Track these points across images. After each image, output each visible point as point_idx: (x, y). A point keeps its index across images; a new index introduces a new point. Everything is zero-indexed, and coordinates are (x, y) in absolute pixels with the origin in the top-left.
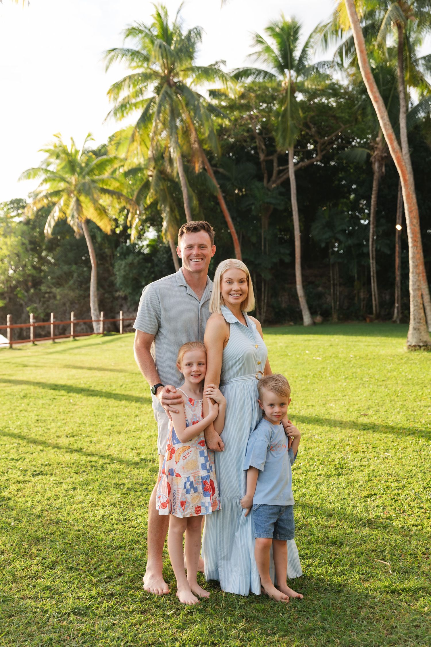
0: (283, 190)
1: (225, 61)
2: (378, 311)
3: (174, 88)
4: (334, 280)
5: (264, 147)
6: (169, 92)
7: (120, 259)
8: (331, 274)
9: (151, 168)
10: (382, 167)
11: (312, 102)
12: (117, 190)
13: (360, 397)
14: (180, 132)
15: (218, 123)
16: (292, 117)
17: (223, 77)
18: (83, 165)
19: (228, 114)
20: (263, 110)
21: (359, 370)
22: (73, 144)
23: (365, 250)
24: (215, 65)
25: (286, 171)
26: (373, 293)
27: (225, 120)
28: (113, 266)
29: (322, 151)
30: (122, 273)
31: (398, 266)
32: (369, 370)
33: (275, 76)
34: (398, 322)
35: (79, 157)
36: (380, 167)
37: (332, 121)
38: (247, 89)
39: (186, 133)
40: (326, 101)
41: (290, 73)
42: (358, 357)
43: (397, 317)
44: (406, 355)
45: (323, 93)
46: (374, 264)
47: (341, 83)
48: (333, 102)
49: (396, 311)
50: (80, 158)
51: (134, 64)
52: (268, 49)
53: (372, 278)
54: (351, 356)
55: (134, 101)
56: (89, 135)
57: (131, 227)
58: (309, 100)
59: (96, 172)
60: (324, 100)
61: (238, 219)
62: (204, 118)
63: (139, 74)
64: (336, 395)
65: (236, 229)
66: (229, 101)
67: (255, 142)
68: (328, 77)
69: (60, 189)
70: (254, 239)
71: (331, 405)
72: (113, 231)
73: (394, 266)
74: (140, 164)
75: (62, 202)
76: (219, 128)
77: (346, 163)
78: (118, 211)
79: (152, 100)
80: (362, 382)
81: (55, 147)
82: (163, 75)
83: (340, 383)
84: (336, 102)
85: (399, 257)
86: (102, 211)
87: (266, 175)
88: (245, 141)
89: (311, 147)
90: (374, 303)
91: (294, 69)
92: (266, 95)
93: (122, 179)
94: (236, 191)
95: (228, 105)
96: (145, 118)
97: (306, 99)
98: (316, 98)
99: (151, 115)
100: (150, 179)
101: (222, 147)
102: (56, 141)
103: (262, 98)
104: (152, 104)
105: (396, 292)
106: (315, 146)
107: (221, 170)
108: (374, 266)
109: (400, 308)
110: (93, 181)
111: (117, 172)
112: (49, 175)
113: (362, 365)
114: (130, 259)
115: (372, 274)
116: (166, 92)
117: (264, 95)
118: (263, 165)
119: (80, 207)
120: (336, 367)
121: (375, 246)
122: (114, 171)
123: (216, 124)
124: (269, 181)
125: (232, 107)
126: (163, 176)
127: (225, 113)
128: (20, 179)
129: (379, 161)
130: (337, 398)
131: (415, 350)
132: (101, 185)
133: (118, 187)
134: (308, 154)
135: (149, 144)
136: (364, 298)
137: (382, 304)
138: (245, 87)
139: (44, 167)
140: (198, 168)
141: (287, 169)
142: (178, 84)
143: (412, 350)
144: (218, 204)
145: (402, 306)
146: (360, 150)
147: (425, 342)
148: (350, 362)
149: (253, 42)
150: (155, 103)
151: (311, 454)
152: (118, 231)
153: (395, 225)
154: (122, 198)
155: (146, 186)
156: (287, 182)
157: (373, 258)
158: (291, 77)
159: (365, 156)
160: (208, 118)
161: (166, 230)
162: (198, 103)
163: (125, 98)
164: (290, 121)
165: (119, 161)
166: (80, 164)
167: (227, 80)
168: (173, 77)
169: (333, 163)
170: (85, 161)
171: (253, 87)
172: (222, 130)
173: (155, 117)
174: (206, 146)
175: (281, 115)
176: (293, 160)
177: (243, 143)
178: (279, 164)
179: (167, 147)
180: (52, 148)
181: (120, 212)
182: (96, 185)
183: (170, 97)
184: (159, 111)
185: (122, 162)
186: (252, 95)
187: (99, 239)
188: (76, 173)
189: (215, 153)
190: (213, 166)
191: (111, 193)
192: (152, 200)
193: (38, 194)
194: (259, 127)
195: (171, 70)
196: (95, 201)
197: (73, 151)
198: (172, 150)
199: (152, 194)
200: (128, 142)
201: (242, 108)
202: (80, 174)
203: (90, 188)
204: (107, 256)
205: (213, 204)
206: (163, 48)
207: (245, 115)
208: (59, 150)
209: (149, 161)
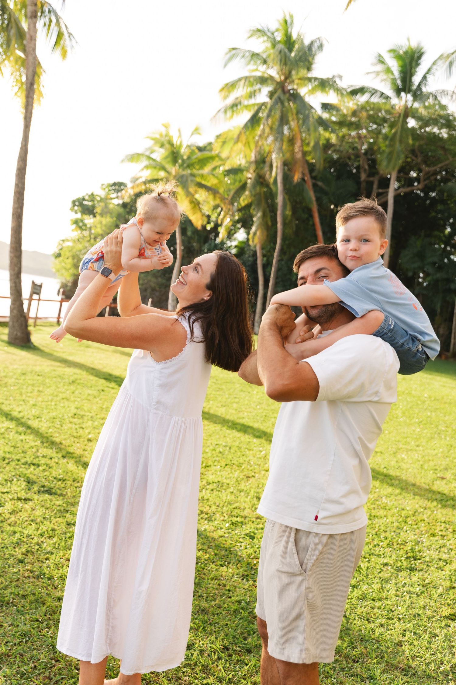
2: (455, 350)
3: (287, 95)
5: (367, 167)
6: (282, 98)
9: (252, 171)
11: (423, 131)
12: (214, 187)
13: (436, 451)
14: (285, 139)
15: (325, 137)
16: (401, 142)
17: (339, 91)
18: (185, 157)
19: (336, 130)
20: (372, 131)
21: (433, 414)
22: (180, 136)
24: (331, 79)
25: (385, 195)
27: (332, 135)
29: (425, 180)
32: (445, 416)
33: (391, 98)
35: (182, 150)
37: (441, 152)
38: (360, 107)
39: (291, 141)
40: (438, 132)
41: (406, 97)
42: (433, 398)
45: (435, 122)
48: (444, 133)
50: (184, 151)
51: (250, 67)
52: (389, 70)
54: (426, 395)
55: (246, 102)
56: (197, 129)
57: (221, 225)
58: (421, 128)
59: (197, 167)
60: (436, 130)
62: (312, 128)
63: (256, 77)
66: (339, 117)
67: (359, 161)
68: (444, 107)
69: (160, 178)
72: (204, 227)
74: (240, 165)
76: (324, 141)
77: (447, 196)
78: (212, 208)
79: (263, 104)
81: (161, 135)
82: (278, 80)
83: (413, 428)
84: (448, 133)
86: (196, 205)
88: (349, 158)
89: (413, 174)
90: (452, 341)
91: (411, 93)
92: (378, 116)
93: (222, 177)
94: (332, 207)
95: (338, 120)
96: (254, 120)
97: (417, 127)
98: (428, 127)
99: (260, 118)
100: (249, 181)
101: (325, 160)
102: (163, 130)
103: (373, 119)
104: (263, 108)
106: (418, 175)
107: (320, 183)
110: (193, 175)
111: (217, 170)
112: (151, 162)
116: (279, 98)
117: (376, 116)
118: (363, 185)
120: (409, 406)
122: (214, 169)
123: (322, 138)
125: (342, 123)
126: (261, 180)
127: (334, 127)
128: (123, 161)
132: (198, 180)
133: (216, 185)
134: (410, 182)
135: (253, 146)
136: (443, 334)
138: (359, 105)
139: (147, 153)
140: (297, 178)
141: (387, 193)
142: (292, 92)
144: (311, 216)
148: (424, 402)
149: (375, 61)
150: (266, 107)
152: (209, 227)
154: (218, 195)
155: (243, 187)
158: (406, 101)
160: (316, 129)
161: (255, 234)
162: (309, 113)
163: (237, 98)
164: (397, 145)
165: (221, 159)
166: (182, 156)
167: (342, 94)
168: (289, 84)
169: (433, 195)
170: (187, 154)
171: (366, 106)
172: (328, 145)
173: (263, 121)
174: (309, 158)
175: (389, 139)
176: (394, 185)
177: (348, 161)
178: (380, 187)
179: (270, 152)
180: (158, 136)
181: (214, 209)
182: (193, 178)
183: (282, 103)
184: (268, 116)
185: (224, 161)
186: (364, 114)
187: (189, 233)
188: (177, 165)
189: (317, 166)
190: (313, 178)
191: (207, 188)
192: (246, 202)
193: (137, 179)
194: (365, 147)
195: (288, 76)
196: (189, 194)
197: (178, 143)
198: (274, 156)
199: (246, 196)
200: (233, 142)
201: (351, 125)
202: (181, 166)
203: (187, 180)
204: (194, 250)
205: (307, 216)
206: (283, 53)
207: (353, 133)
208: (164, 140)
209: (250, 163)
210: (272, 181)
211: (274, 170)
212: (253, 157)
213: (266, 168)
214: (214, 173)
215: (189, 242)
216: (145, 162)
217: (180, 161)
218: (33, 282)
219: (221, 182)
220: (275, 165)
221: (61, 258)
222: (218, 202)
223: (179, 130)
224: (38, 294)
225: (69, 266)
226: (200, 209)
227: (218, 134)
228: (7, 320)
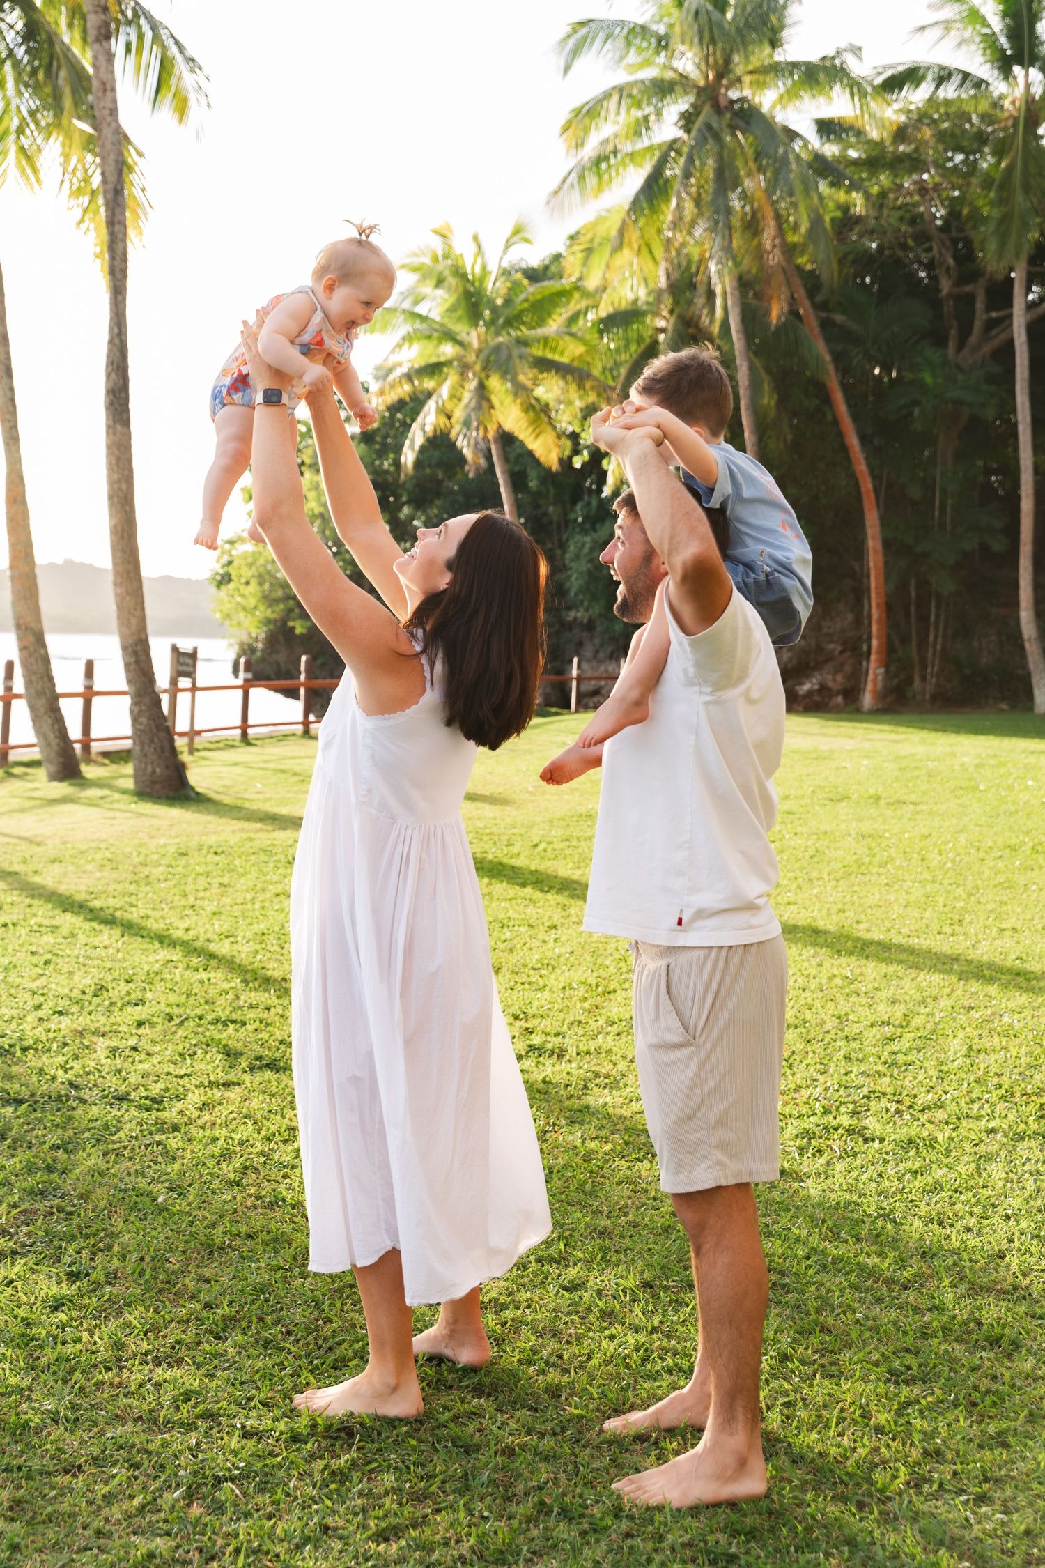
0: (996, 369)
1: (860, 49)
3: (728, 115)
5: (951, 262)
6: (715, 126)
7: (584, 532)
9: (665, 313)
12: (575, 364)
14: (736, 222)
15: (836, 202)
16: (1027, 188)
17: (855, 87)
18: (499, 302)
19: (862, 180)
20: (955, 170)
22: (479, 253)
24: (833, 58)
25: (1004, 324)
27: (854, 194)
28: (563, 546)
30: (584, 566)
33: (988, 84)
35: (490, 285)
38: (915, 116)
39: (752, 226)
41: (1027, 75)
50: (495, 288)
51: (632, 58)
52: (974, 16)
55: (628, 147)
56: (517, 231)
59: (531, 320)
61: (877, 441)
62: (799, 188)
63: (644, 82)
65: (869, 465)
66: (866, 147)
67: (931, 250)
69: (442, 359)
70: (916, 492)
72: (566, 463)
74: (636, 300)
75: (445, 391)
76: (839, 214)
78: (579, 414)
79: (672, 145)
81: (434, 257)
82: (702, 83)
86: (540, 413)
87: (954, 333)
88: (904, 246)
91: (1038, 65)
92: (964, 131)
93: (593, 337)
94: (877, 371)
95: (864, 156)
96: (654, 189)
99: (667, 181)
100: (662, 337)
101: (842, 260)
102: (437, 244)
103: (952, 139)
104: (673, 154)
107: (839, 318)
110: (523, 342)
111: (581, 322)
112: (418, 325)
116: (709, 127)
117: (958, 131)
118: (949, 307)
119: (485, 404)
122: (573, 319)
123: (831, 205)
124: (960, 346)
125: (876, 161)
126: (691, 331)
127: (856, 177)
132: (537, 351)
133: (581, 356)
135: (659, 252)
138: (909, 111)
139: (406, 303)
140: (776, 313)
141: (1009, 318)
142: (739, 104)
144: (827, 400)
150: (679, 152)
152: (577, 463)
154: (589, 383)
155: (650, 350)
156: (1006, 351)
158: (1028, 86)
160: (809, 188)
162: (786, 152)
163: (606, 141)
164: (1019, 197)
165: (586, 294)
166: (491, 302)
167: (863, 94)
168: (727, 88)
170: (503, 291)
171: (931, 111)
172: (847, 221)
173: (676, 186)
174: (801, 260)
175: (997, 184)
176: (1022, 295)
177: (900, 253)
178: (991, 305)
179: (702, 261)
180: (427, 261)
181: (584, 418)
182: (525, 350)
183: (717, 138)
184: (687, 175)
185: (594, 297)
186: (927, 133)
187: (533, 484)
188: (481, 323)
189: (825, 277)
190: (819, 307)
191: (563, 370)
193: (390, 371)
194: (941, 212)
195: (724, 71)
196: (519, 390)
197: (478, 270)
198: (713, 267)
200: (607, 249)
201: (899, 164)
202: (491, 324)
203: (510, 357)
204: (551, 523)
205: (816, 402)
206: (703, 17)
207: (908, 183)
208: (444, 266)
209: (659, 295)
210: (716, 329)
211: (719, 302)
212: (661, 277)
213: (700, 301)
214: (574, 329)
215: (537, 506)
216: (405, 328)
217: (487, 313)
218: (175, 649)
219: (592, 349)
220: (718, 290)
221: (231, 586)
222: (592, 398)
223: (476, 238)
224: (190, 674)
225: (252, 602)
226: (554, 423)
227: (572, 231)
228: (128, 744)
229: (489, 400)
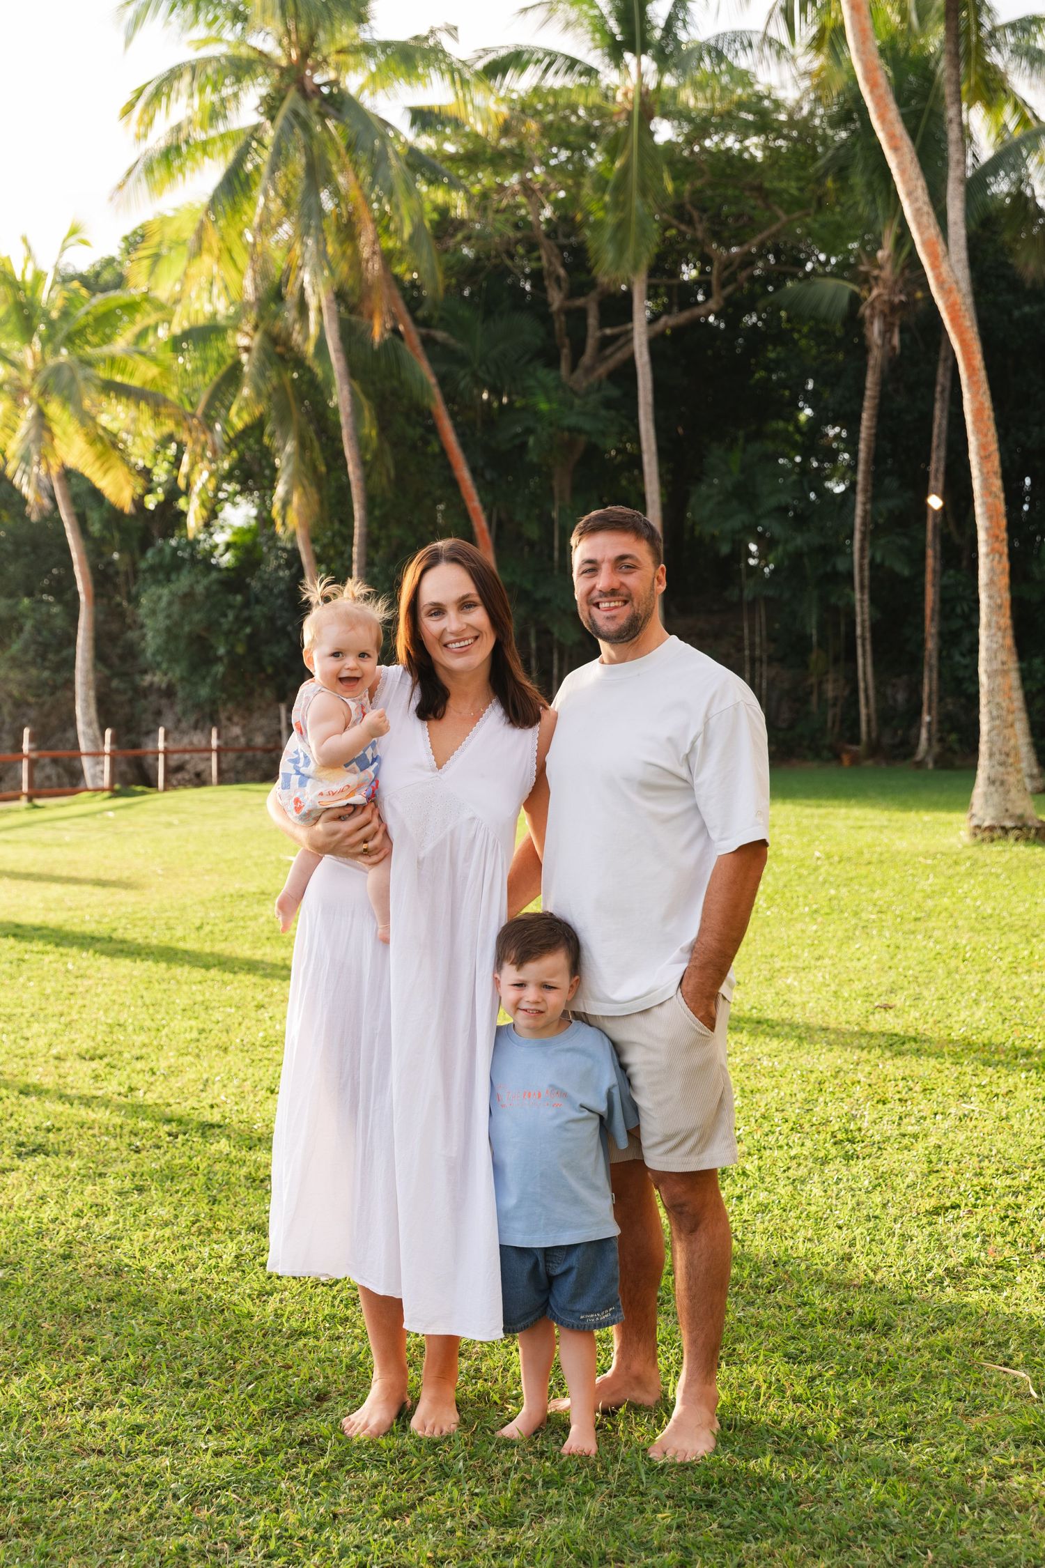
0: (614, 392)
1: (456, 29)
2: (874, 735)
3: (316, 101)
4: (752, 645)
5: (562, 272)
6: (302, 112)
7: (156, 581)
8: (746, 631)
9: (248, 328)
10: (892, 332)
11: (697, 149)
12: (148, 388)
13: (864, 962)
14: (329, 225)
15: (432, 202)
16: (644, 191)
17: (455, 72)
18: (55, 315)
19: (460, 177)
20: (560, 168)
21: (844, 890)
22: (30, 256)
23: (841, 565)
24: (427, 38)
25: (622, 341)
26: (862, 685)
27: (454, 194)
28: (134, 600)
29: (723, 286)
30: (161, 622)
31: (933, 610)
32: (873, 891)
33: (597, 72)
34: (931, 766)
35: (43, 296)
36: (887, 331)
37: (752, 201)
38: (518, 107)
39: (348, 231)
40: (737, 146)
41: (639, 64)
42: (836, 859)
43: (927, 752)
44: (969, 852)
45: (727, 121)
46: (867, 603)
47: (780, 94)
48: (755, 147)
49: (924, 734)
50: (49, 297)
51: (200, 32)
53: (859, 642)
54: (817, 854)
55: (199, 135)
56: (74, 231)
57: (187, 492)
58: (690, 141)
59: (94, 337)
60: (731, 142)
61: (489, 473)
62: (400, 188)
63: (218, 59)
64: (797, 957)
65: (482, 501)
66: (464, 141)
67: (539, 259)
68: (744, 78)
70: (533, 531)
71: (789, 981)
72: (139, 503)
73: (921, 610)
74: (214, 314)
76: (435, 216)
77: (789, 320)
78: (152, 446)
79: (253, 134)
80: (862, 924)
82: (284, 63)
83: (799, 926)
84: (765, 147)
85: (934, 585)
86: (108, 445)
87: (565, 351)
88: (510, 253)
89: (689, 273)
90: (863, 711)
91: (650, 52)
92: (570, 124)
93: (167, 356)
94: (485, 396)
95: (461, 151)
96: (234, 185)
97: (681, 139)
98: (709, 136)
99: (248, 176)
100: (244, 357)
101: (445, 270)
103: (557, 133)
104: (254, 144)
105: (926, 681)
106: (702, 272)
107: (440, 335)
108: (866, 610)
109: (935, 727)
110: (87, 363)
111: (151, 339)
113: (851, 879)
114: (183, 582)
115: (859, 631)
116: (296, 114)
117: (564, 125)
118: (560, 323)
119: (46, 436)
120: (781, 884)
121: (868, 553)
122: (142, 335)
123: (428, 207)
124: (574, 367)
125: (474, 158)
126: (279, 349)
127: (454, 173)
129: (884, 315)
130: (800, 964)
131: (992, 840)
132: (103, 373)
133: (153, 380)
134: (683, 296)
135: (243, 260)
136: (836, 698)
137: (885, 716)
138: (512, 101)
140: (378, 331)
141: (628, 337)
142: (325, 90)
143: (983, 840)
144: (433, 430)
145: (940, 722)
146: (832, 282)
147: (1021, 817)
148: (816, 869)
150: (261, 142)
151: (763, 1104)
152: (151, 503)
153: (926, 495)
154: (165, 410)
155: (232, 376)
156: (627, 371)
157: (862, 587)
158: (641, 76)
159: (845, 301)
160: (408, 187)
161: (286, 503)
162: (382, 144)
163: (178, 128)
164: (636, 201)
165: (160, 307)
166: (46, 314)
167: (464, 80)
168: (314, 69)
169: (751, 319)
170: (60, 303)
171: (535, 101)
172: (446, 224)
173: (260, 183)
174: (399, 269)
175: (611, 185)
176: (642, 310)
177: (506, 260)
178: (604, 321)
179: (292, 270)
181: (158, 451)
182: (90, 371)
183: (305, 126)
184: (274, 167)
185: (166, 310)
186: (533, 126)
188: (36, 339)
189: (428, 290)
190: (421, 323)
191: (132, 394)
192: (246, 417)
194: (546, 214)
195: (308, 49)
196: (86, 419)
197: (29, 276)
198: (306, 278)
199: (246, 399)
200: (184, 252)
201: (500, 160)
202: (47, 340)
203: (73, 379)
205: (420, 431)
207: (513, 180)
209: (243, 308)
210: (310, 347)
211: (313, 315)
212: (249, 289)
213: (290, 314)
214: (144, 347)
217: (42, 327)
219: (167, 370)
220: (312, 302)
223: (24, 240)
226: (124, 457)
227: (128, 230)
229: (49, 430)
